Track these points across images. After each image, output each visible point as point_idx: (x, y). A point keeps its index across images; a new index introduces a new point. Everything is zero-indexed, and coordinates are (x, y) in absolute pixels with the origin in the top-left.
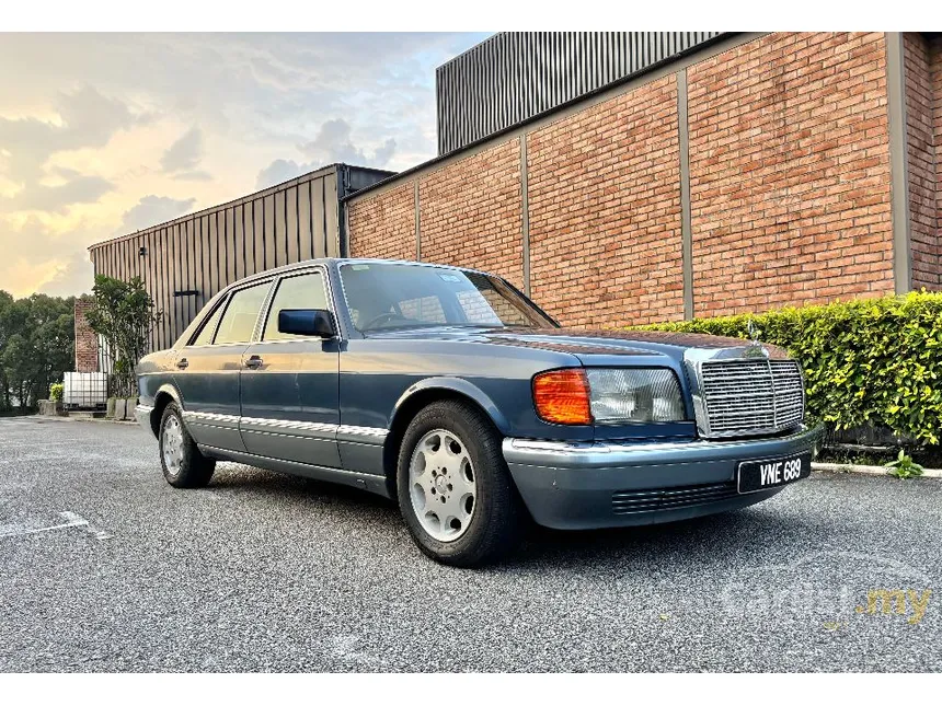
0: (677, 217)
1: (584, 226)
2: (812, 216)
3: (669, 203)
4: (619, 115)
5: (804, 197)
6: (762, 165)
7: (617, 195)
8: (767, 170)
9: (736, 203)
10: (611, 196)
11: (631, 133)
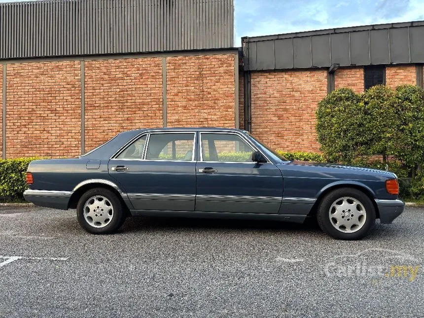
0: (161, 112)
1: (116, 107)
2: (212, 121)
3: (158, 106)
4: (135, 66)
5: (209, 114)
6: (194, 100)
7: (133, 98)
8: (196, 102)
9: (185, 111)
10: (131, 98)
11: (141, 75)
